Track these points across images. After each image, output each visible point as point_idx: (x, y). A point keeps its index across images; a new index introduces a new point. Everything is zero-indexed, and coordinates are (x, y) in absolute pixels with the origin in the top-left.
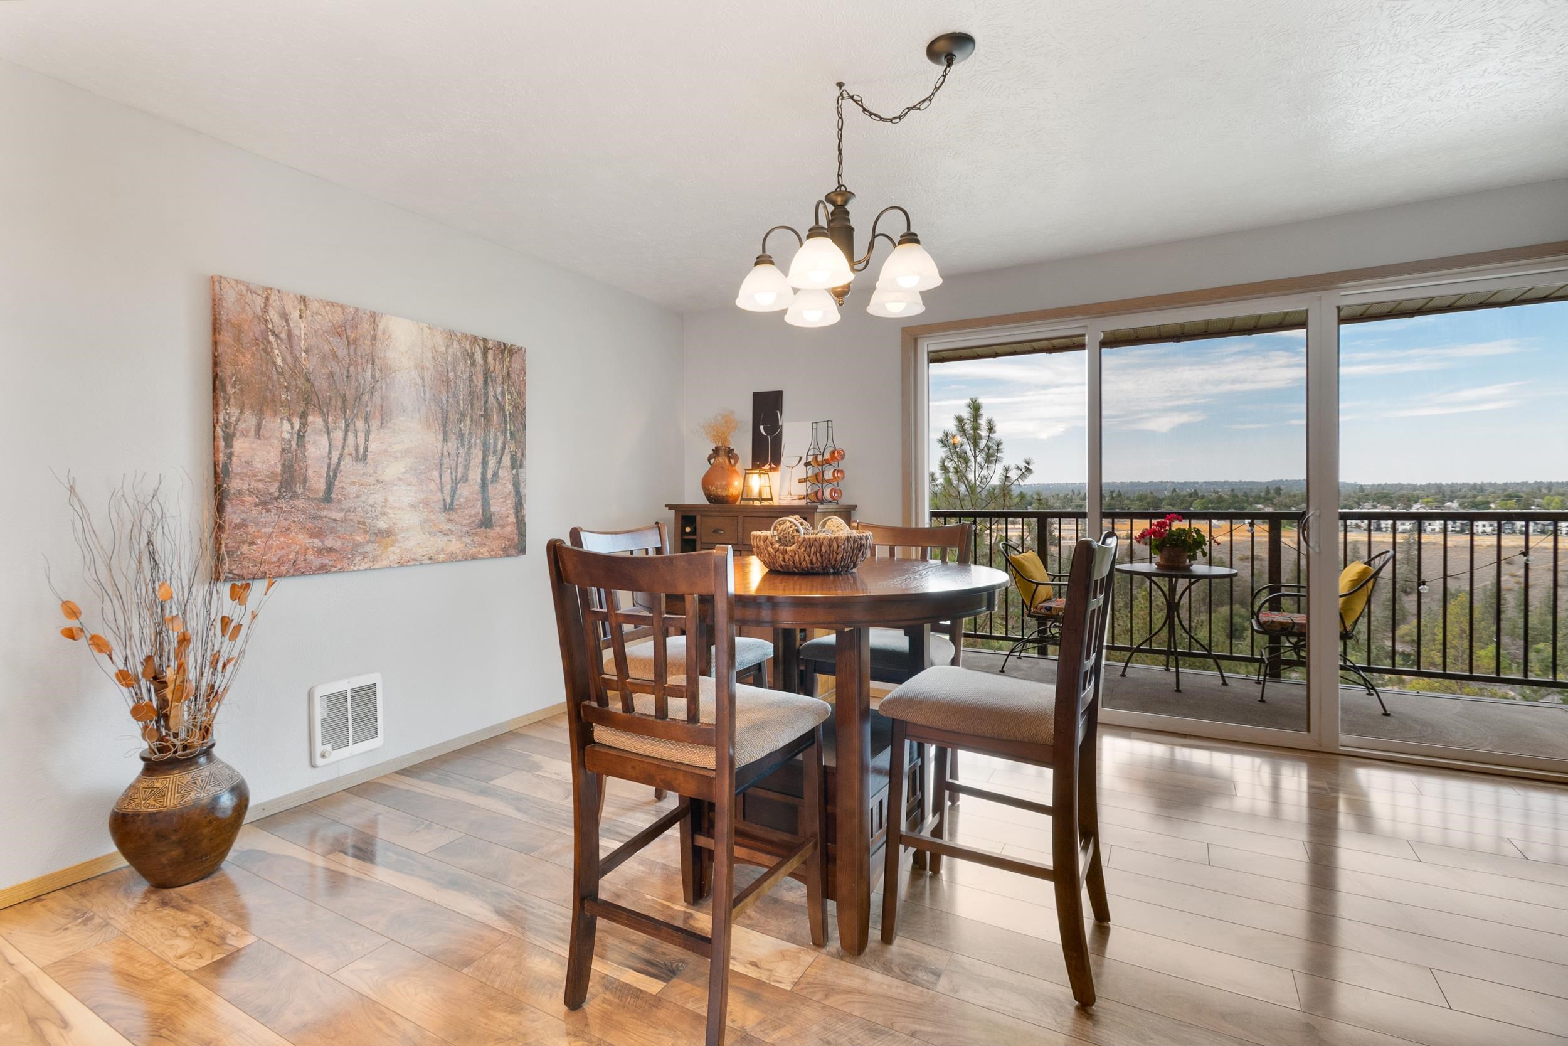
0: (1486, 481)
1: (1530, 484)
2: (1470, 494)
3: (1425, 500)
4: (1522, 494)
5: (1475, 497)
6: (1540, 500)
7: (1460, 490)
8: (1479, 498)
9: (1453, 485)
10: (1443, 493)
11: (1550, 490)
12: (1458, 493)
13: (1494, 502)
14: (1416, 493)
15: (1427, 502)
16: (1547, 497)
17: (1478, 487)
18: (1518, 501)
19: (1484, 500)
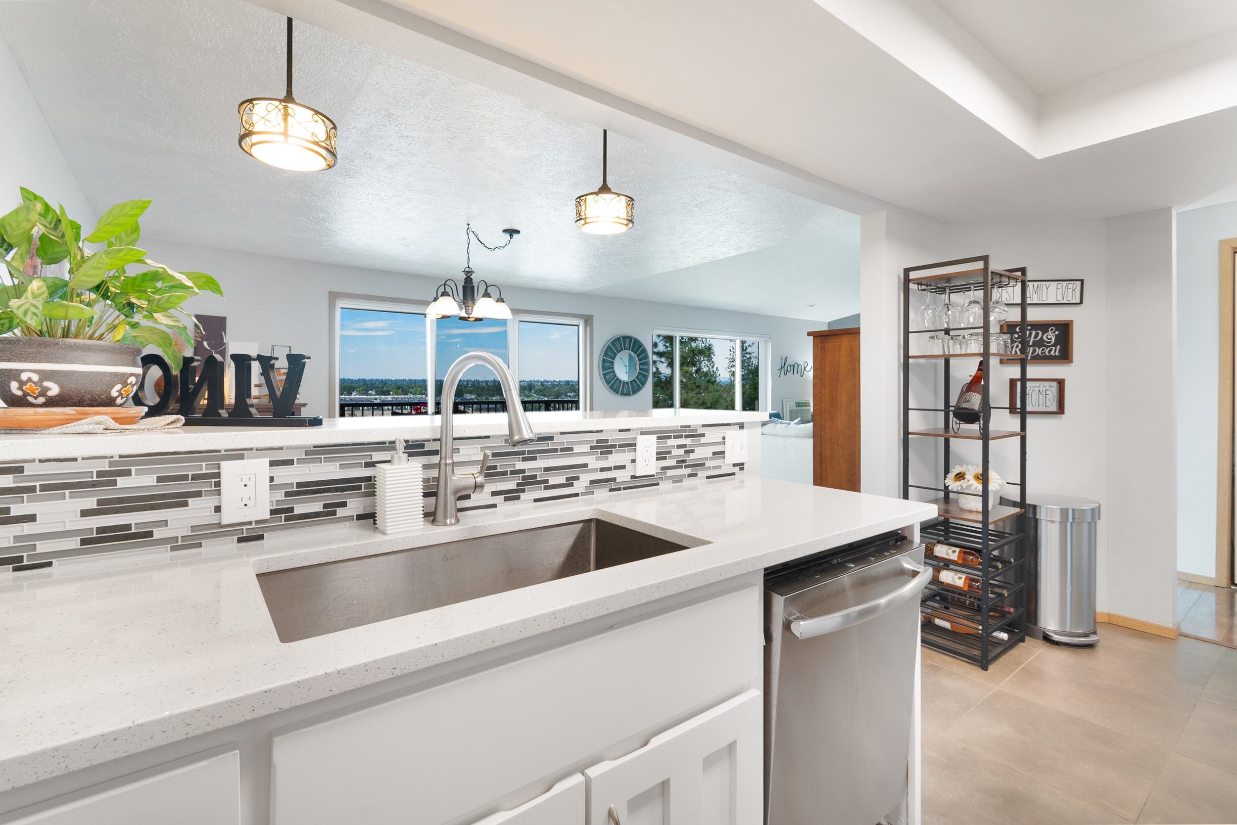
0: (387, 379)
1: (407, 381)
2: (380, 386)
3: (358, 390)
4: (403, 386)
5: (383, 388)
6: (412, 390)
7: (375, 383)
8: (385, 388)
9: (371, 380)
10: (367, 385)
11: (415, 384)
12: (374, 385)
13: (392, 391)
14: (353, 384)
15: (360, 391)
16: (415, 388)
17: (384, 382)
18: (403, 390)
19: (388, 389)
